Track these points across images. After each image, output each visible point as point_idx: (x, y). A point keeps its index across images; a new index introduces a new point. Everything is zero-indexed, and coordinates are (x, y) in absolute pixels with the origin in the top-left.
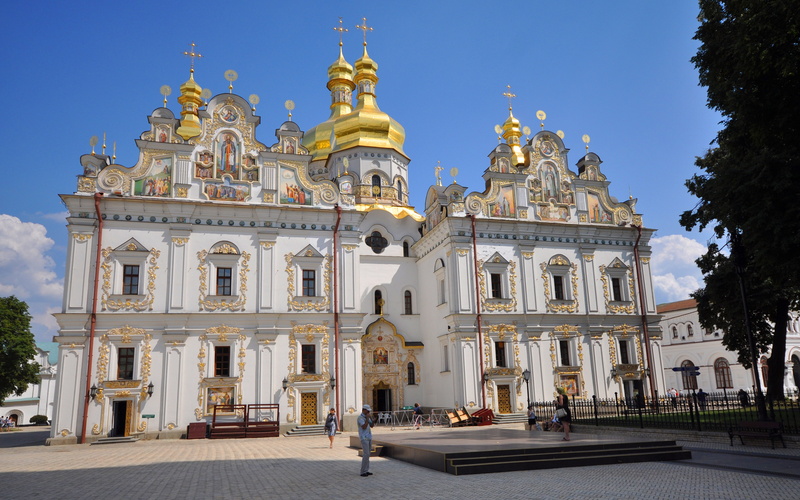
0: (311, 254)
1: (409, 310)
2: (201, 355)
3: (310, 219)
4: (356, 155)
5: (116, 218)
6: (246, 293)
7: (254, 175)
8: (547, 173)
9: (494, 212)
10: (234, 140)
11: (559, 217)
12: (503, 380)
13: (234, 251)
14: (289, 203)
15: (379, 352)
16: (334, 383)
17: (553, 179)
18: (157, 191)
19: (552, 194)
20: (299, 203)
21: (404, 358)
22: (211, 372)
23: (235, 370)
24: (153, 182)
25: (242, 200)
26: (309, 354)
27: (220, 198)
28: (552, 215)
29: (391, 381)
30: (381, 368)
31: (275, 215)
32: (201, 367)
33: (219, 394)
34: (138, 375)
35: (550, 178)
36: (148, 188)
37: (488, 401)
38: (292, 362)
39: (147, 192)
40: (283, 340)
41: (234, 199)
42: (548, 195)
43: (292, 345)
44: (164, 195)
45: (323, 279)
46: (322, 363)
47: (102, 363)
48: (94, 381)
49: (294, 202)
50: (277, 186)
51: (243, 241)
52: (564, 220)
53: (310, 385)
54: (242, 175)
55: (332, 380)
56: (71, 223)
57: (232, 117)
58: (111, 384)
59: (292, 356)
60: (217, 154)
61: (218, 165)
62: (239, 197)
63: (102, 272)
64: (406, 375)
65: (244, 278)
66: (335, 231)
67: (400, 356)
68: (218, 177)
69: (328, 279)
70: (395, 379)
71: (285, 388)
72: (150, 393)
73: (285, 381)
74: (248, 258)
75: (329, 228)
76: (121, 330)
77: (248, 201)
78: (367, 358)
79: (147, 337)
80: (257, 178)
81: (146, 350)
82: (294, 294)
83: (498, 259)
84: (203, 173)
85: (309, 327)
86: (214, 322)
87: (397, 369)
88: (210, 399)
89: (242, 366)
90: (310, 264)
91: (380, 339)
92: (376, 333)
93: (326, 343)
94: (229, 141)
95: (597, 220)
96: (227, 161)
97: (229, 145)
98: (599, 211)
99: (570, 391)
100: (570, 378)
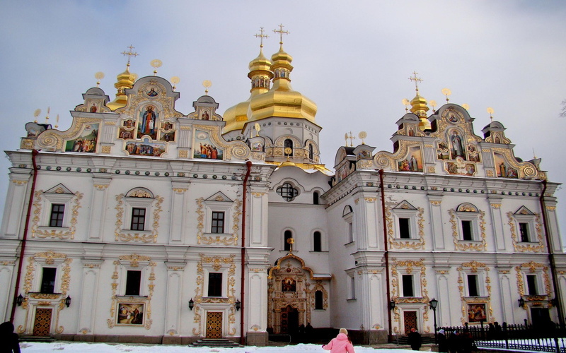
0: (221, 199)
1: (317, 247)
2: (115, 277)
3: (220, 171)
4: (270, 124)
5: (48, 169)
6: (158, 229)
8: (453, 137)
9: (402, 167)
11: (466, 172)
12: (410, 307)
13: (148, 195)
15: (287, 282)
16: (240, 306)
17: (460, 142)
18: (85, 148)
19: (459, 153)
21: (312, 288)
22: (122, 291)
23: (144, 290)
25: (159, 155)
26: (216, 280)
27: (139, 154)
28: (459, 171)
29: (298, 305)
30: (289, 295)
31: (188, 167)
32: (114, 286)
33: (129, 309)
34: (57, 289)
35: (456, 141)
36: (77, 147)
37: (394, 324)
38: (200, 286)
39: (76, 149)
40: (192, 268)
41: (152, 155)
42: (455, 154)
43: (200, 271)
44: (90, 152)
45: (232, 219)
46: (230, 288)
47: (29, 281)
48: (22, 292)
49: (207, 158)
50: (191, 145)
51: (158, 186)
52: (471, 175)
53: (215, 306)
54: (160, 136)
55: (238, 302)
56: (12, 172)
58: (34, 295)
59: (199, 281)
60: (139, 121)
61: (139, 129)
62: (156, 153)
63: (33, 208)
64: (313, 301)
65: (156, 217)
66: (245, 181)
67: (307, 285)
68: (139, 136)
69: (236, 219)
70: (302, 304)
71: (191, 307)
72: (68, 305)
73: (191, 302)
74: (161, 201)
75: (240, 178)
76: (46, 254)
77: (163, 157)
78: (275, 286)
79: (67, 259)
80: (173, 139)
81: (67, 270)
82: (204, 231)
83: (406, 206)
84: (124, 135)
85: (217, 259)
86: (127, 251)
87: (304, 296)
88: (120, 311)
89: (151, 288)
90: (219, 207)
91: (289, 271)
92: (285, 266)
93: (232, 272)
94: (150, 111)
95: (503, 175)
96: (148, 126)
97: (150, 114)
98: (505, 168)
99: (477, 318)
100: (478, 305)
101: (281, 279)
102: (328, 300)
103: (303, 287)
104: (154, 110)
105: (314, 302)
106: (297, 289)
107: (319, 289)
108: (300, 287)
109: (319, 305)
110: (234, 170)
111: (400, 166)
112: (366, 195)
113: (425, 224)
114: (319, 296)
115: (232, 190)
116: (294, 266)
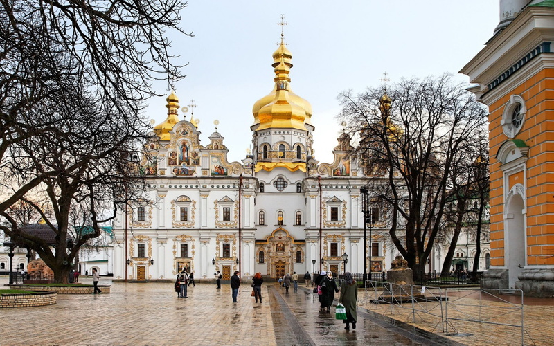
0: (227, 200)
2: (174, 248)
3: (226, 182)
6: (195, 220)
7: (197, 163)
9: (336, 173)
12: (334, 262)
13: (188, 200)
14: (216, 175)
15: (279, 245)
16: (238, 262)
18: (150, 173)
20: (221, 175)
21: (294, 249)
22: (179, 255)
23: (190, 255)
24: (148, 169)
25: (192, 175)
26: (226, 248)
27: (181, 174)
28: (374, 173)
29: (285, 260)
30: (280, 254)
31: (208, 181)
32: (175, 252)
34: (146, 255)
36: (146, 172)
38: (218, 251)
39: (146, 174)
40: (213, 241)
41: (188, 174)
43: (218, 243)
44: (154, 175)
45: (233, 212)
46: (234, 252)
47: (132, 251)
48: (129, 258)
49: (219, 175)
50: (209, 167)
51: (193, 195)
53: (226, 262)
54: (191, 161)
55: (237, 260)
57: (185, 133)
58: (135, 259)
59: (218, 249)
60: (179, 152)
61: (179, 158)
62: (190, 173)
64: (295, 257)
65: (193, 213)
66: (240, 188)
67: (292, 247)
68: (180, 164)
69: (236, 212)
70: (288, 260)
71: (214, 263)
72: (152, 264)
73: (213, 260)
74: (195, 203)
75: (237, 187)
76: (138, 236)
77: (194, 175)
78: (272, 248)
79: (149, 239)
80: (199, 164)
81: (150, 245)
82: (218, 220)
83: (335, 200)
84: (172, 163)
85: (226, 236)
86: (179, 234)
87: (289, 255)
88: (179, 266)
89: (193, 253)
90: (226, 205)
91: (280, 238)
92: (278, 235)
93: (235, 243)
94: (184, 145)
96: (184, 156)
97: (184, 148)
99: (375, 269)
100: (377, 262)
101: (276, 243)
102: (305, 257)
103: (289, 248)
104: (187, 145)
106: (285, 250)
107: (299, 250)
108: (287, 249)
109: (299, 260)
110: (233, 181)
111: (334, 172)
112: (311, 194)
113: (347, 211)
114: (299, 255)
115: (233, 195)
116: (283, 235)
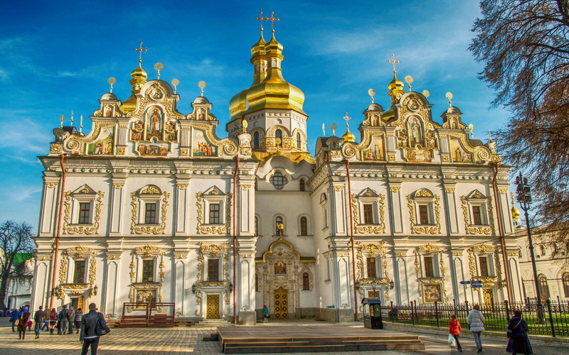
0: (215, 192)
1: (304, 233)
3: (214, 166)
5: (74, 171)
7: (173, 138)
9: (366, 157)
10: (159, 112)
11: (424, 159)
13: (158, 192)
14: (200, 155)
15: (279, 265)
16: (232, 288)
17: (419, 129)
18: (104, 151)
19: (418, 141)
20: (207, 155)
21: (300, 270)
22: (139, 279)
23: (156, 278)
24: (101, 145)
25: (165, 155)
26: (213, 266)
27: (148, 154)
28: (417, 157)
29: (288, 286)
30: (281, 277)
31: (188, 164)
32: (132, 274)
33: (145, 294)
35: (415, 128)
36: (98, 149)
38: (200, 272)
39: (96, 152)
40: (193, 255)
41: (159, 154)
42: (414, 142)
43: (200, 258)
44: (108, 153)
45: (224, 210)
46: (225, 273)
49: (204, 155)
50: (191, 144)
52: (429, 161)
53: (214, 289)
54: (165, 136)
57: (159, 96)
58: (68, 285)
59: (200, 268)
60: (147, 123)
62: (163, 152)
63: (64, 207)
66: (234, 175)
67: (296, 267)
68: (148, 139)
69: (228, 210)
70: (292, 286)
71: (194, 291)
73: (194, 286)
74: (168, 196)
77: (168, 156)
78: (269, 269)
80: (176, 139)
82: (202, 222)
83: (369, 193)
84: (136, 137)
85: (214, 247)
86: (142, 243)
87: (293, 278)
90: (215, 200)
91: (280, 254)
92: (277, 250)
93: (227, 257)
94: (156, 113)
95: (459, 160)
96: (155, 127)
97: (156, 116)
98: (460, 153)
100: (433, 286)
101: (274, 262)
102: (314, 282)
103: (293, 269)
105: (302, 284)
106: (288, 272)
107: (306, 271)
108: (290, 269)
110: (225, 165)
114: (306, 278)
116: (285, 250)
